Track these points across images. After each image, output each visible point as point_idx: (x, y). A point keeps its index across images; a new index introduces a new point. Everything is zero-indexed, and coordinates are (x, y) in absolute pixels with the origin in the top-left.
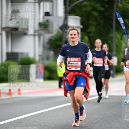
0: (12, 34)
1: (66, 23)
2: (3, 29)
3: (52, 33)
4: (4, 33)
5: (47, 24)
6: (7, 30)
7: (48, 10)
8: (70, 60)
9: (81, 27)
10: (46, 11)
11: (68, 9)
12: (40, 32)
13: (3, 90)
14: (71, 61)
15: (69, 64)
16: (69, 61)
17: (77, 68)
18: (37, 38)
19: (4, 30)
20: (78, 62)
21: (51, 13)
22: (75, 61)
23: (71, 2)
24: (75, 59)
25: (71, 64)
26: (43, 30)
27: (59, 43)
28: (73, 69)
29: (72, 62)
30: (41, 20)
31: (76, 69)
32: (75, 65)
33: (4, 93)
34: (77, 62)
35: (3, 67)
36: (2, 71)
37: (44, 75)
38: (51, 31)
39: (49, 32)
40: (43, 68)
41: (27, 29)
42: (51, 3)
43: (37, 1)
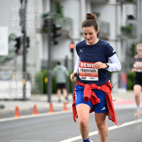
5: (130, 28)
8: (83, 65)
14: (85, 66)
15: (82, 70)
16: (81, 66)
17: (93, 77)
20: (95, 69)
22: (90, 67)
24: (89, 65)
25: (85, 71)
26: (127, 34)
28: (88, 79)
29: (86, 69)
31: (91, 80)
32: (90, 72)
34: (93, 69)
40: (126, 77)
41: (108, 34)
43: (119, 3)
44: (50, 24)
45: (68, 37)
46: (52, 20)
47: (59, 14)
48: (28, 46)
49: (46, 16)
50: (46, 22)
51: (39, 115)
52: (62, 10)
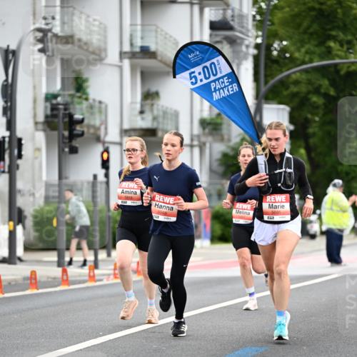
1: (258, 119)
2: (124, 132)
3: (229, 140)
5: (219, 121)
9: (292, 127)
11: (263, 89)
12: (203, 139)
18: (196, 151)
19: (126, 135)
23: (268, 76)
26: (211, 134)
30: (206, 115)
37: (212, 231)
38: (226, 137)
39: (222, 140)
40: (210, 216)
45: (98, 139)
46: (66, 106)
47: (78, 94)
48: (20, 156)
49: (55, 96)
50: (54, 108)
51: (40, 291)
52: (85, 85)
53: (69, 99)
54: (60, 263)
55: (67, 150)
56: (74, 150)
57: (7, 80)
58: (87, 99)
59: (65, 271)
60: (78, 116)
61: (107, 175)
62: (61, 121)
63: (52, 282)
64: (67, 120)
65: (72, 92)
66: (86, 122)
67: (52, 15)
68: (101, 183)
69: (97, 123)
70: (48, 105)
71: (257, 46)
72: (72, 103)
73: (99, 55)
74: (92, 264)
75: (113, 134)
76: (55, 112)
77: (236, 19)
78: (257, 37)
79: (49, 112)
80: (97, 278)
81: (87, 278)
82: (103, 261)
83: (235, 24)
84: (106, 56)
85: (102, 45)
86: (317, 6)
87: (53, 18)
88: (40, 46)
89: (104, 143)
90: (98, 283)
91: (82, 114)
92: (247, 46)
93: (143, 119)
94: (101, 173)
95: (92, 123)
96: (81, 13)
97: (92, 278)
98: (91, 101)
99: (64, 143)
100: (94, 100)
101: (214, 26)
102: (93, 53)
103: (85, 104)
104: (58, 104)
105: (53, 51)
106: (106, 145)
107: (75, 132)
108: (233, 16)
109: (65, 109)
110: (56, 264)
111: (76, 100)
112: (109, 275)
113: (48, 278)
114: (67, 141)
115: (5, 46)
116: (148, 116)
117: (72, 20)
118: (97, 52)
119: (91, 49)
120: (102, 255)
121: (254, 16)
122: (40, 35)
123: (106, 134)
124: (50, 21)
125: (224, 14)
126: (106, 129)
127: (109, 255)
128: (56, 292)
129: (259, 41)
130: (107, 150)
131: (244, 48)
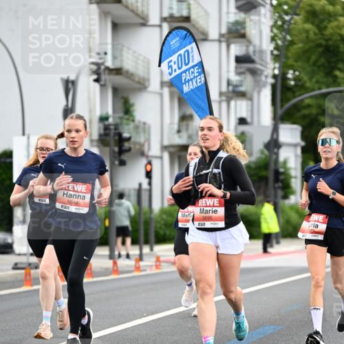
0: (179, 157)
1: (275, 136)
2: (164, 148)
4: (166, 156)
6: (172, 150)
7: (244, 115)
9: (303, 144)
10: (239, 116)
11: (280, 112)
13: (163, 256)
19: (166, 150)
21: (249, 120)
23: (284, 101)
27: (263, 173)
33: (167, 262)
35: (165, 217)
36: (162, 222)
42: (249, 102)
43: (224, 98)
44: (112, 132)
45: (142, 154)
46: (116, 126)
47: (127, 117)
49: (107, 118)
50: (106, 128)
51: (95, 279)
52: (132, 109)
53: (118, 121)
54: (111, 257)
55: (117, 162)
56: (122, 163)
57: (67, 105)
58: (133, 121)
59: (115, 263)
60: (126, 135)
61: (150, 184)
62: (112, 139)
63: (105, 272)
64: (117, 138)
65: (121, 114)
66: (133, 139)
67: (104, 51)
68: (145, 190)
69: (142, 140)
70: (101, 125)
71: (275, 76)
72: (121, 124)
73: (143, 84)
74: (138, 257)
75: (155, 150)
76: (108, 132)
77: (257, 54)
78: (275, 68)
79: (102, 132)
80: (142, 268)
81: (133, 269)
82: (147, 254)
83: (256, 58)
84: (149, 85)
85: (146, 76)
86: (323, 42)
87: (106, 54)
88: (95, 77)
89: (147, 157)
90: (143, 273)
91: (129, 133)
92: (266, 77)
93: (180, 137)
94: (145, 182)
95: (138, 140)
96: (129, 49)
97: (138, 268)
98: (136, 122)
99: (115, 157)
100: (140, 122)
101: (239, 60)
102: (139, 82)
103: (132, 125)
104: (110, 125)
105: (105, 81)
106: (150, 159)
107: (124, 148)
108: (254, 52)
109: (116, 129)
110: (108, 257)
111: (125, 121)
112: (151, 266)
113: (101, 268)
114: (117, 155)
115: (65, 77)
116: (184, 135)
117: (122, 55)
118: (142, 82)
119: (137, 79)
120: (146, 249)
121: (272, 52)
122: (94, 67)
123: (149, 149)
124: (102, 56)
125: (247, 50)
126: (149, 145)
127: (152, 249)
128: (108, 280)
129: (277, 72)
130: (150, 163)
131: (263, 78)
